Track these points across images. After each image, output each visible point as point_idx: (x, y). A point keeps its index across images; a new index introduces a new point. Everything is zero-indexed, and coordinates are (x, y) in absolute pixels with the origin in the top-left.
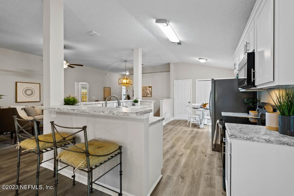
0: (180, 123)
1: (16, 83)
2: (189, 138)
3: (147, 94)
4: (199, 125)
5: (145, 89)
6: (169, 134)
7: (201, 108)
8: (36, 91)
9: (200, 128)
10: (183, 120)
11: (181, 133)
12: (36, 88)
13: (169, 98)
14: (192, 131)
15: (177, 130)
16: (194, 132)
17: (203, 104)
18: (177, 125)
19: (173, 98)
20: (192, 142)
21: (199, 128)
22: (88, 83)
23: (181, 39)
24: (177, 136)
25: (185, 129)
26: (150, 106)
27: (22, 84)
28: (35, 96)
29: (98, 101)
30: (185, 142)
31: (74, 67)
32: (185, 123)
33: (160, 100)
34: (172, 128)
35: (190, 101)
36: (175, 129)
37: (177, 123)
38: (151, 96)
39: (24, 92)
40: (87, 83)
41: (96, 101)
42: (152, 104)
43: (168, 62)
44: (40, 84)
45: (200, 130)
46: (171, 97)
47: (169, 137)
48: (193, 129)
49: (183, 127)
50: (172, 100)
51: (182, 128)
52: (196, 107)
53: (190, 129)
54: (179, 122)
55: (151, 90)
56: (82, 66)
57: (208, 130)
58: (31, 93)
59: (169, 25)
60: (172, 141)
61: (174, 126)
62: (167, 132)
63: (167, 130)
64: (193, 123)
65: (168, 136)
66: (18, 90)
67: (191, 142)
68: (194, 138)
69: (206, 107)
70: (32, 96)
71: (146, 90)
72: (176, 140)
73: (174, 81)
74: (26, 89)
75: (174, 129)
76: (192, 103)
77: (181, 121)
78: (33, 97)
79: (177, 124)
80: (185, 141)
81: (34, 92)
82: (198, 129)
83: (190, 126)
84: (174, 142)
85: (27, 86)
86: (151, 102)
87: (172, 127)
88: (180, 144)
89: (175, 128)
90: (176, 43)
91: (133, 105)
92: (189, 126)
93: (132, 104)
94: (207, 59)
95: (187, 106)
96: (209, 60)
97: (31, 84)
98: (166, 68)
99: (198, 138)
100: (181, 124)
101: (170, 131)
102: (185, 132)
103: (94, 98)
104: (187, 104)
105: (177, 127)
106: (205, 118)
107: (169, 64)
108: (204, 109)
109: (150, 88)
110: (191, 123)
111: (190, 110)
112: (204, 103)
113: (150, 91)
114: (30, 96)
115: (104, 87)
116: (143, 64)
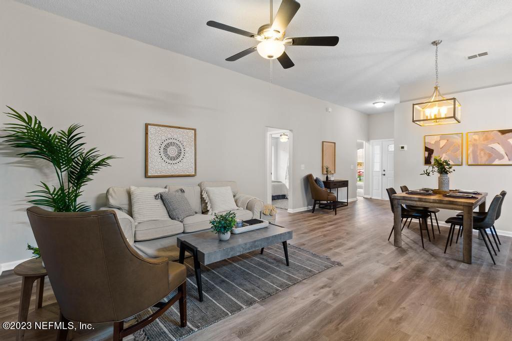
1: (147, 126)
8: (187, 149)
12: (187, 139)
27: (158, 129)
28: (184, 160)
39: (162, 150)
44: (195, 130)
58: (177, 153)
66: (149, 146)
70: (178, 160)
74: (166, 143)
78: (181, 164)
81: (182, 150)
85: (169, 136)
97: (176, 130)
113: (505, 146)
114: (175, 162)
115: (323, 142)
116: (486, 54)
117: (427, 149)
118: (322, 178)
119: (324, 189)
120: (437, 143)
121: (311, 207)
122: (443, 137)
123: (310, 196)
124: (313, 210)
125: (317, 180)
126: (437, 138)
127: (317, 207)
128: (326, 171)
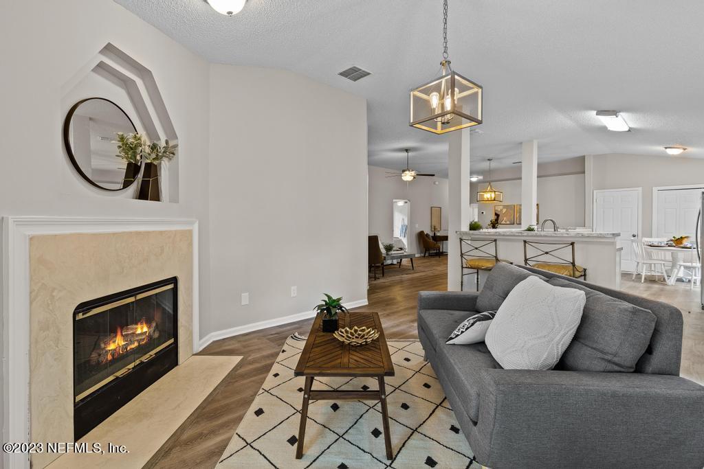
7: (669, 246)
9: (666, 283)
13: (582, 226)
17: (674, 237)
21: (664, 284)
22: (409, 200)
23: (632, 125)
35: (636, 234)
38: (538, 222)
40: (406, 201)
43: (581, 154)
45: (666, 288)
48: (649, 286)
52: (656, 244)
53: (643, 285)
55: (537, 210)
56: (434, 175)
59: (619, 116)
69: (681, 243)
73: (595, 192)
76: (643, 237)
82: (660, 285)
83: (641, 280)
92: (637, 281)
94: (686, 148)
96: (693, 150)
98: (578, 166)
106: (681, 266)
107: (583, 158)
108: (679, 247)
110: (643, 274)
112: (678, 237)
115: (432, 207)
117: (496, 214)
118: (431, 234)
119: (432, 240)
120: (501, 210)
121: (423, 255)
122: (505, 207)
123: (422, 246)
124: (424, 256)
125: (427, 235)
126: (501, 207)
127: (427, 255)
128: (434, 229)
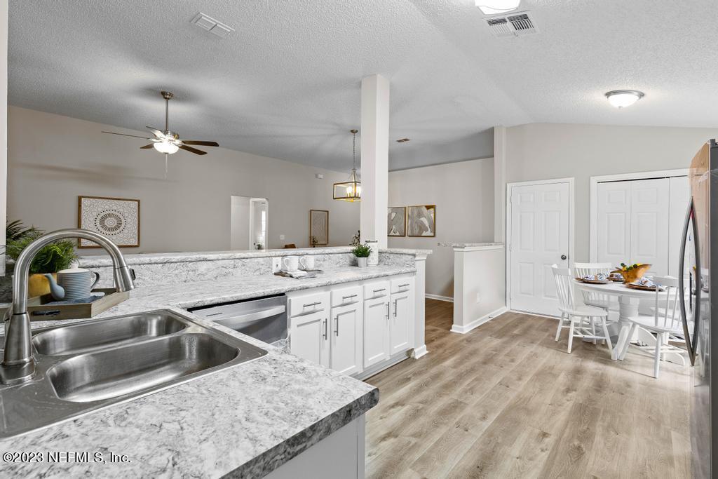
0: (530, 327)
1: (80, 198)
2: (562, 417)
3: (422, 228)
4: (605, 346)
5: (416, 213)
6: (476, 379)
7: (614, 281)
8: (129, 220)
9: (610, 357)
10: (540, 318)
11: (528, 378)
12: (128, 211)
13: (489, 240)
14: (577, 372)
15: (513, 361)
16: (586, 383)
17: (623, 265)
18: (517, 335)
19: (504, 241)
20: (579, 448)
21: (606, 359)
22: (267, 199)
24: (512, 396)
25: (548, 357)
26: (412, 269)
27: (94, 200)
28: (126, 231)
29: (293, 246)
30: (547, 440)
31: (206, 153)
32: (547, 330)
33: (455, 249)
34: (497, 350)
35: (566, 255)
36: (507, 355)
37: (516, 326)
38: (432, 234)
39: (98, 221)
40: (264, 200)
41: (286, 247)
42: (417, 263)
43: (488, 126)
44: (139, 201)
45: (611, 371)
46: (496, 239)
47: (476, 398)
48: (579, 362)
49: (540, 350)
50: (501, 247)
51: (535, 355)
52: (592, 277)
53: (569, 360)
54: (525, 325)
55: (432, 215)
57: (650, 372)
58: (116, 224)
60: (486, 425)
61: (505, 339)
62: (472, 370)
63: (476, 360)
64: (581, 336)
65: (472, 390)
66: (83, 218)
67: (576, 443)
68: (586, 413)
69: (636, 278)
70: (118, 231)
71: (420, 215)
72: (500, 420)
73: (509, 186)
74: (103, 214)
75: (501, 357)
76: (576, 261)
77: (530, 322)
78: (121, 235)
79: (516, 332)
80: (545, 435)
81: (123, 221)
82: (601, 366)
83: (567, 345)
84: (490, 434)
85: (107, 207)
86: (414, 255)
87: (496, 342)
88: (517, 454)
89: (507, 350)
90: (504, 21)
91: (355, 264)
92: (562, 346)
93: (348, 262)
94: (644, 91)
95: (555, 272)
96: (654, 95)
97: (116, 201)
99: (608, 418)
100: (534, 332)
101: (485, 363)
102: (546, 374)
103: (282, 237)
104: (555, 266)
105: (515, 345)
107: (491, 132)
108: (632, 287)
109: (432, 210)
110: (571, 336)
111: (565, 284)
112: (629, 265)
113: (429, 220)
114: (114, 232)
115: (311, 210)
116: (406, 140)
120: (390, 215)
126: (390, 210)
